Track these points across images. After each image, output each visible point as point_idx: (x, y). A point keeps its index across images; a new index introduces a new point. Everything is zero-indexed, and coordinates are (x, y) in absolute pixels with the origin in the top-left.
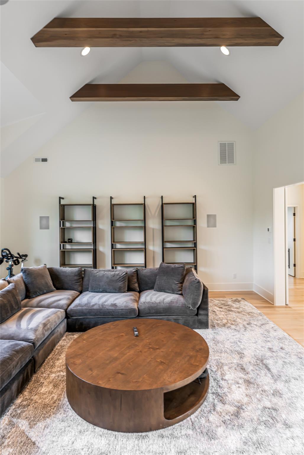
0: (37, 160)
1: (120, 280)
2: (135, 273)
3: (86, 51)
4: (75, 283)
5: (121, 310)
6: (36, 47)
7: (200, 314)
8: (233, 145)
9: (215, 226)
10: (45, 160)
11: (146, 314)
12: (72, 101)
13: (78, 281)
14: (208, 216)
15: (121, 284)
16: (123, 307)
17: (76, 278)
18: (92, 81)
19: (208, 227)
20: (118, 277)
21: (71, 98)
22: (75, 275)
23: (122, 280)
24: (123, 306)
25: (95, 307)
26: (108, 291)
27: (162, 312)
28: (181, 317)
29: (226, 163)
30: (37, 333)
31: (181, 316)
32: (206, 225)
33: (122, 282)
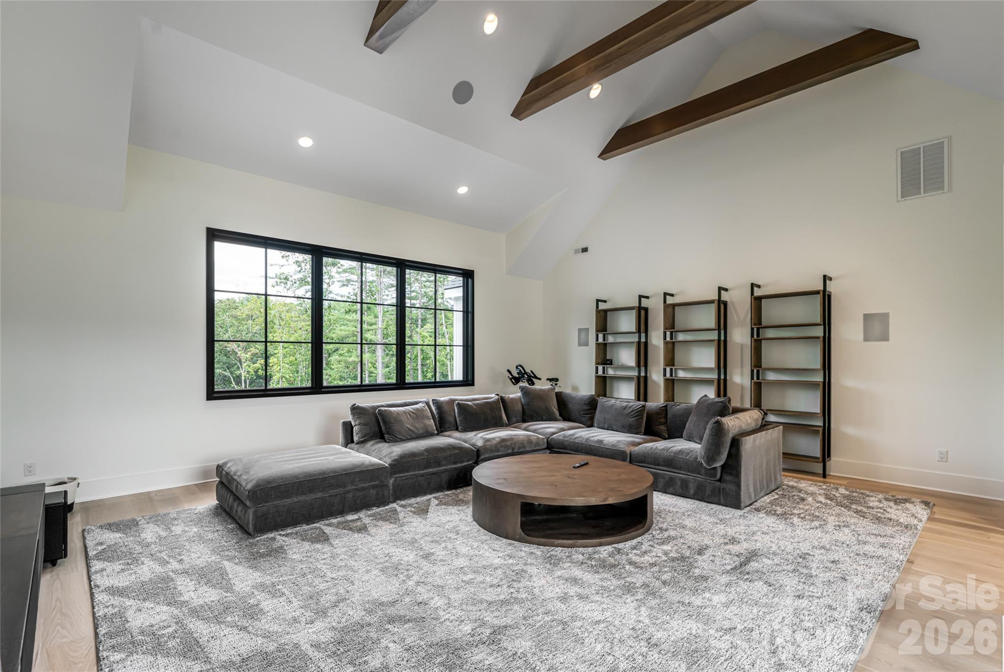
0: (576, 252)
1: (632, 415)
2: (662, 410)
3: (596, 90)
4: (584, 414)
5: (605, 450)
6: (520, 120)
7: (725, 481)
8: (943, 147)
9: (885, 338)
10: (585, 250)
11: (640, 463)
12: (604, 159)
13: (588, 412)
14: (867, 317)
15: (632, 421)
16: (608, 445)
17: (586, 407)
18: (628, 121)
19: (866, 339)
20: (631, 410)
21: (600, 156)
22: (585, 404)
23: (635, 415)
24: (610, 445)
25: (576, 441)
26: (615, 428)
27: (662, 463)
28: (693, 479)
29: (920, 193)
30: (488, 443)
31: (692, 477)
32: (861, 336)
33: (635, 418)
